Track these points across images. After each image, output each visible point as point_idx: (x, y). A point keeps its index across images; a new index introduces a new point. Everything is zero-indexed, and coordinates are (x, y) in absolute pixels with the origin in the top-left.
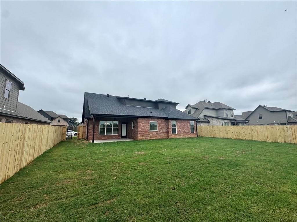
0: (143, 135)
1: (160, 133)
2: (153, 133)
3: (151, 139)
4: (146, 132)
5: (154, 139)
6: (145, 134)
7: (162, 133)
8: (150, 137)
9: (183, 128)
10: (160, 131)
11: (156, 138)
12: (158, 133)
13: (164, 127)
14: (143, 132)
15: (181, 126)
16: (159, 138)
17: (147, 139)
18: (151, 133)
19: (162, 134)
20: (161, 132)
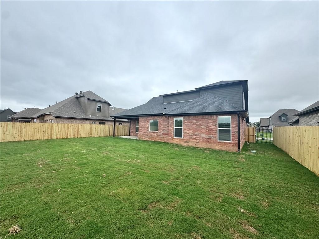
0: (143, 135)
1: (161, 135)
2: (152, 133)
3: (150, 140)
4: (145, 132)
5: (153, 140)
6: (144, 134)
7: (164, 134)
8: (149, 138)
9: (196, 130)
10: (162, 131)
11: (156, 140)
12: (158, 134)
13: (166, 127)
14: (143, 132)
15: (191, 126)
16: (159, 140)
17: (146, 140)
18: (150, 133)
19: (164, 136)
20: (162, 133)
